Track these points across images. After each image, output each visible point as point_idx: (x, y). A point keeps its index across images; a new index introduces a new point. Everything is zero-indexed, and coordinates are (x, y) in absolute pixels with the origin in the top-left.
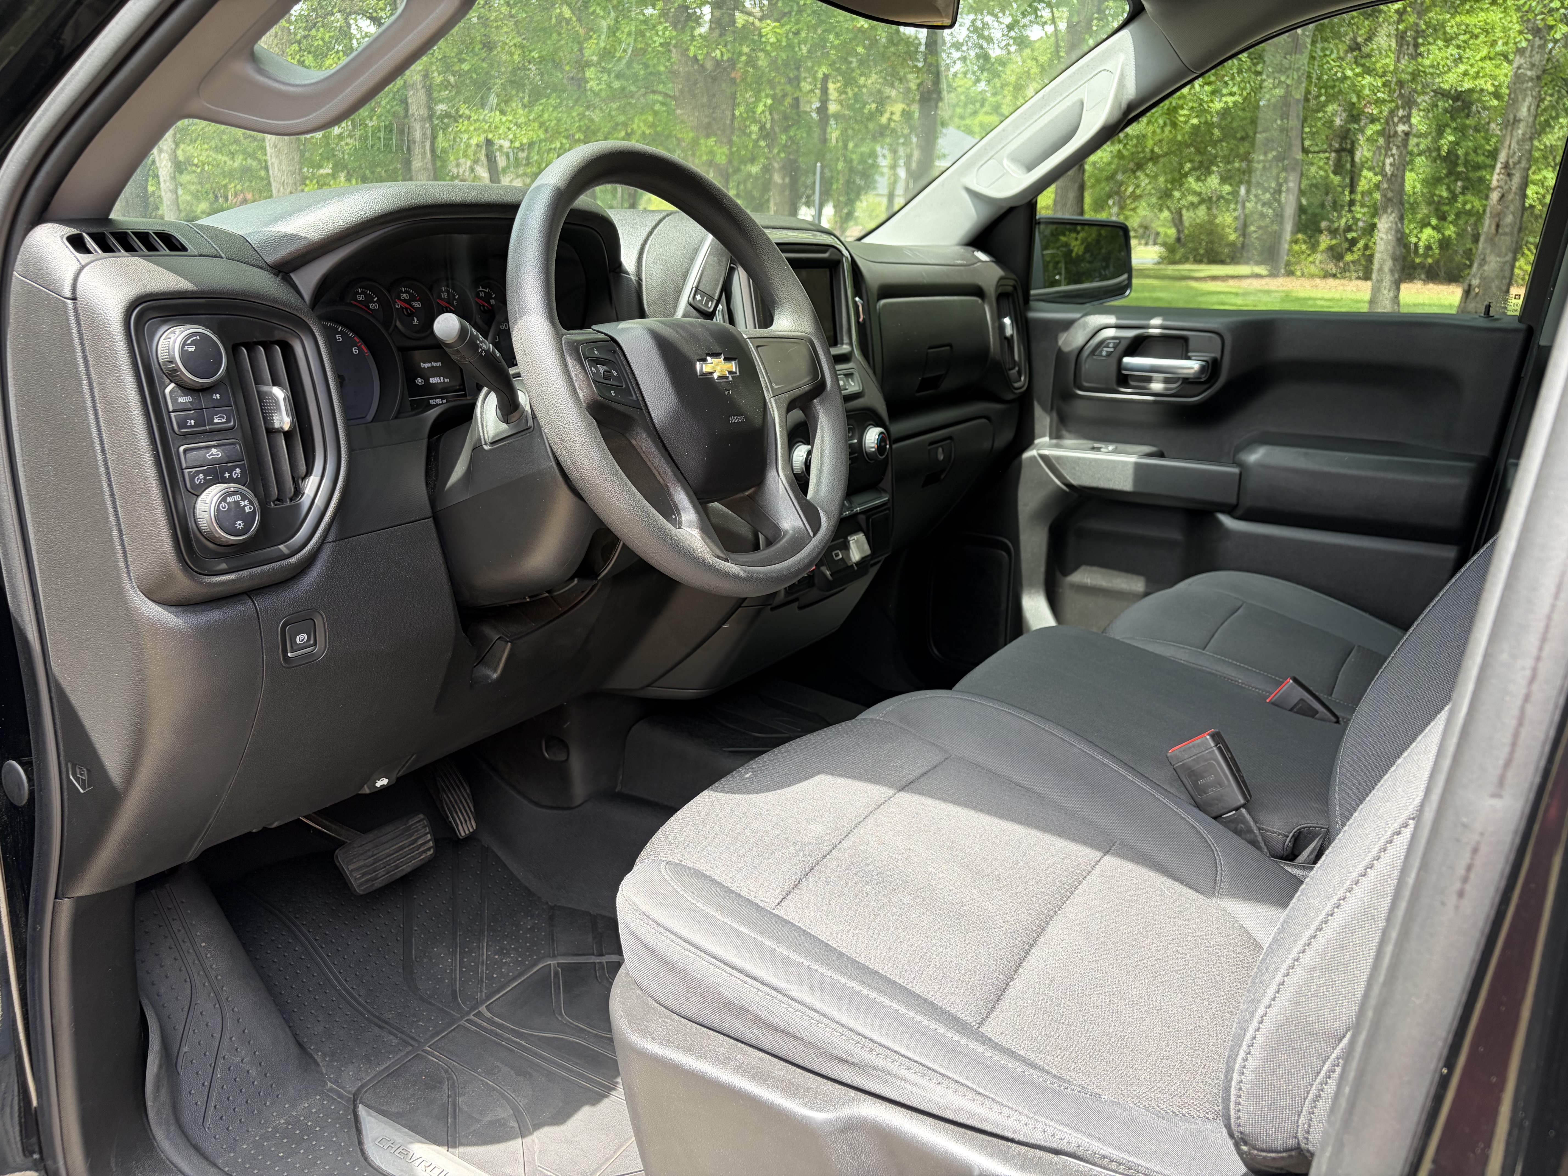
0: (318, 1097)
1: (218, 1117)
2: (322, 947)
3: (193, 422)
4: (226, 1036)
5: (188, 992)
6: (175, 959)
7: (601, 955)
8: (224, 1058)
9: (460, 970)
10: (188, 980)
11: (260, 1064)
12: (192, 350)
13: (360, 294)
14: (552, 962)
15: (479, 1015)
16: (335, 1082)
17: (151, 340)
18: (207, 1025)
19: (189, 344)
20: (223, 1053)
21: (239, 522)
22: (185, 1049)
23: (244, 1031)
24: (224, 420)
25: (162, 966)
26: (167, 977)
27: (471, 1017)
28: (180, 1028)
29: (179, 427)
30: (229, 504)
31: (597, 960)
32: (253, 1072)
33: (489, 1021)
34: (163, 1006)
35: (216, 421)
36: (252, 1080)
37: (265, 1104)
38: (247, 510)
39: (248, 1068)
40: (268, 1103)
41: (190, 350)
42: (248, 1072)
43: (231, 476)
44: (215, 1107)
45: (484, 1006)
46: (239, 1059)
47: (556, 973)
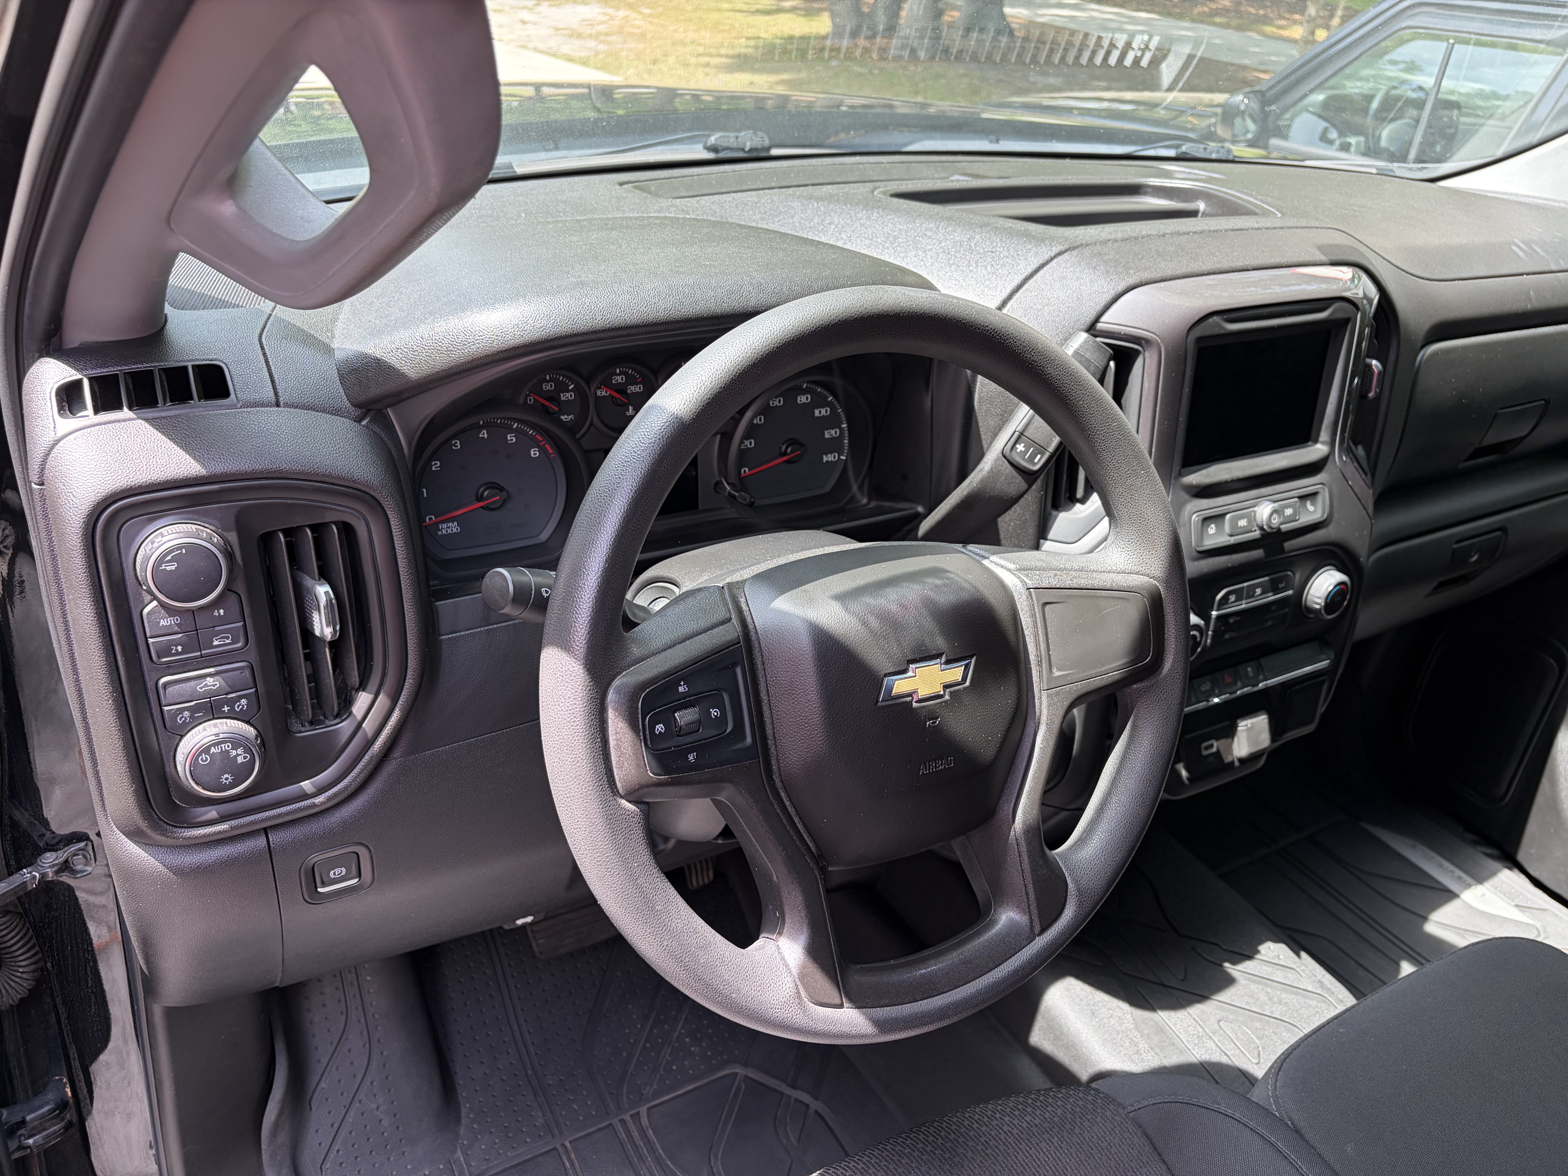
0: (441, 1167)
1: (338, 1162)
2: (513, 976)
3: (180, 648)
4: (368, 1079)
5: (342, 1026)
6: (337, 988)
7: (794, 1087)
8: (360, 1101)
9: (644, 1045)
10: (345, 1013)
11: (395, 1115)
12: (173, 568)
13: (548, 382)
14: (740, 1070)
15: (636, 1117)
16: (465, 1154)
17: (129, 547)
18: (352, 1064)
19: (168, 561)
20: (361, 1096)
21: (226, 776)
22: (323, 1085)
23: (387, 1078)
24: (228, 641)
25: (322, 993)
26: (324, 1005)
27: (627, 1117)
28: (324, 1061)
29: (159, 657)
30: (212, 756)
31: (788, 1091)
32: (385, 1123)
33: (642, 1131)
34: (314, 1036)
35: (216, 643)
36: (382, 1130)
37: (389, 1159)
38: (240, 760)
39: (382, 1116)
40: (392, 1159)
41: (169, 568)
42: (380, 1121)
43: (232, 709)
44: (338, 1151)
45: (645, 1108)
46: (374, 1106)
47: (739, 1089)
